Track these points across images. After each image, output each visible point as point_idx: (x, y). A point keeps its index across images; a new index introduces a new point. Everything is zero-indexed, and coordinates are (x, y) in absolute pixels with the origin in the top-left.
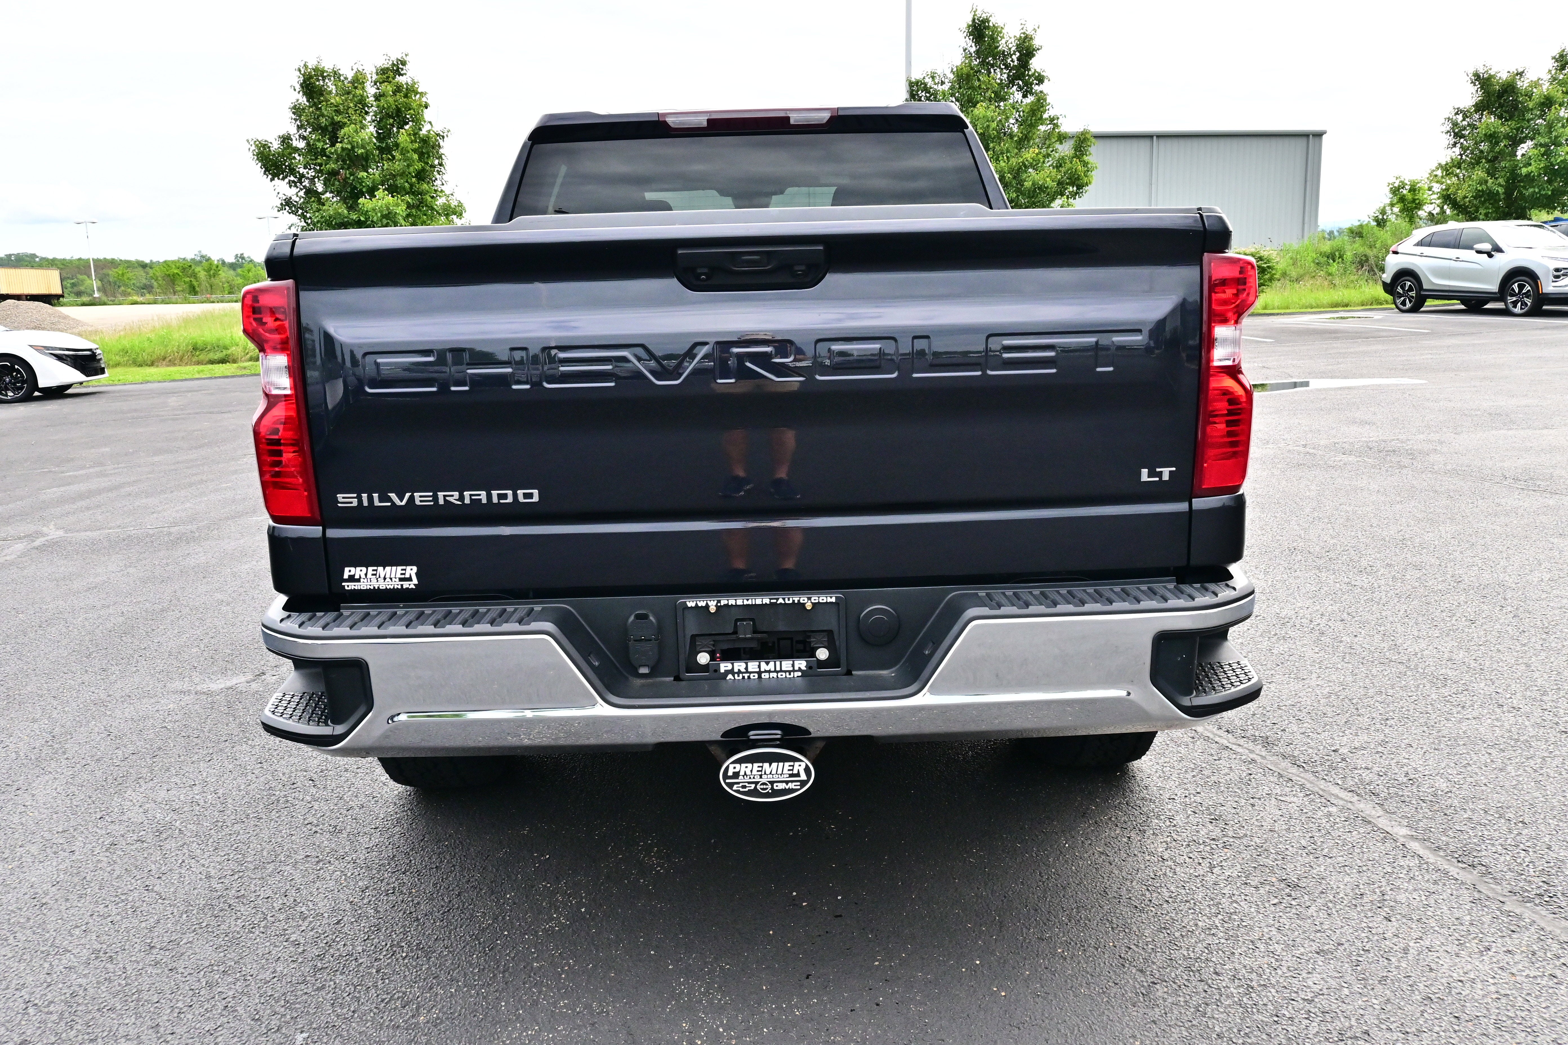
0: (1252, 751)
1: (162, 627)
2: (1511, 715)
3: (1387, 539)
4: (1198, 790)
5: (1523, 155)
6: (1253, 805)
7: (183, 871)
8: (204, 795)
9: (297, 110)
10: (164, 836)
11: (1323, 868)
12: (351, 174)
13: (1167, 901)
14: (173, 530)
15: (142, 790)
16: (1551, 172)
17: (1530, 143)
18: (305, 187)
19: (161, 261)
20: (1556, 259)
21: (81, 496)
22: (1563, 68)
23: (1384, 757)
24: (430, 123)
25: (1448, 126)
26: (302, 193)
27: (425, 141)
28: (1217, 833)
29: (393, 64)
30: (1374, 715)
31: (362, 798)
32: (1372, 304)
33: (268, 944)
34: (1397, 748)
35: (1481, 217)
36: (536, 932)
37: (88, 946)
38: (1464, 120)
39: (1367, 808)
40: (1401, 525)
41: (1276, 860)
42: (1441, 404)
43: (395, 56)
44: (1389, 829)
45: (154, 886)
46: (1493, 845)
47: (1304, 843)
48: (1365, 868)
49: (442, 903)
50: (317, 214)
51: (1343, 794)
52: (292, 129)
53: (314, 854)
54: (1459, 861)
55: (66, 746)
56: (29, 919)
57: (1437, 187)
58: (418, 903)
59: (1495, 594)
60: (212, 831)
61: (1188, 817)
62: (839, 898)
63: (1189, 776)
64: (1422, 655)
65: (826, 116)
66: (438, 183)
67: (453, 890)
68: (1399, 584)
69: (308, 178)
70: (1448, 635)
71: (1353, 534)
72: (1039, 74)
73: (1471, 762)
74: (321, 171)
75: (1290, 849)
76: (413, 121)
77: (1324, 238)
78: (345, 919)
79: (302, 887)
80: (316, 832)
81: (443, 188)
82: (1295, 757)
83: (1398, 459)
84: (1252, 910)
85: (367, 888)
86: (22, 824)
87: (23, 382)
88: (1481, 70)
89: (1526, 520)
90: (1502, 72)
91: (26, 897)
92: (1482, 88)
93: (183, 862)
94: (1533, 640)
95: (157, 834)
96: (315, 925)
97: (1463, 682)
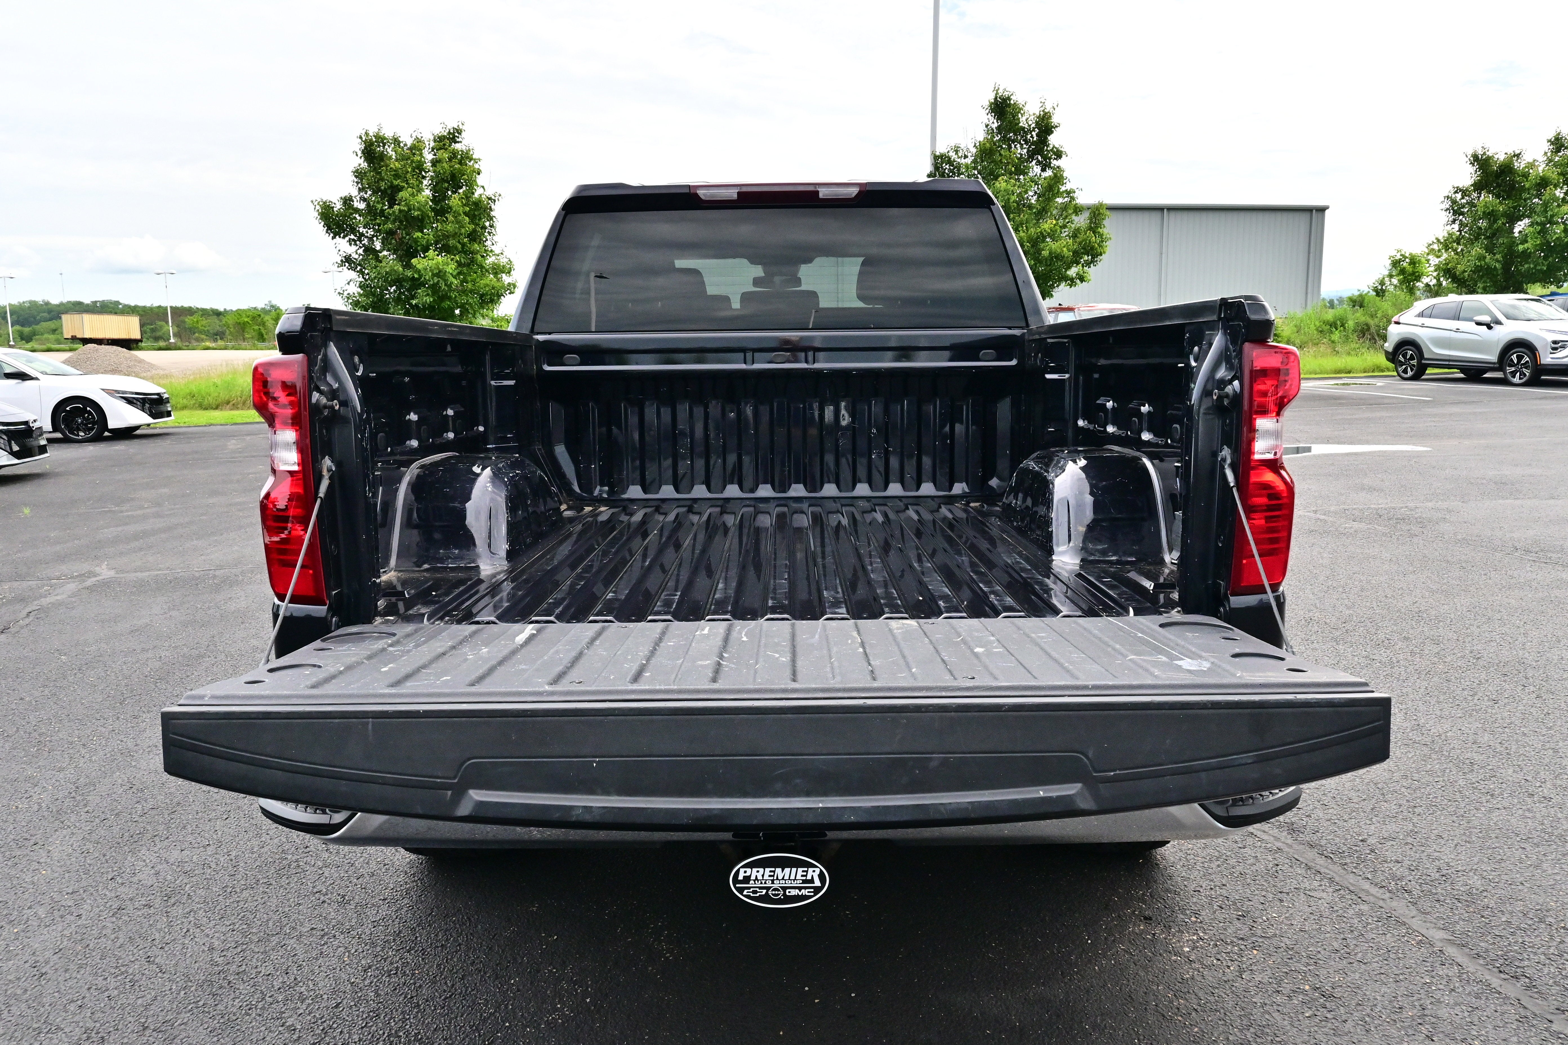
0: (1277, 839)
1: (196, 674)
2: (1543, 805)
3: (1403, 610)
4: (1224, 882)
5: (1520, 232)
6: (1281, 901)
7: (187, 942)
8: (217, 856)
9: (359, 174)
10: (173, 900)
11: (1357, 976)
12: (407, 234)
13: (1196, 1010)
14: (217, 573)
15: (156, 849)
16: (1547, 248)
17: (1526, 221)
18: (364, 245)
19: (234, 309)
20: (1554, 331)
21: (136, 537)
22: (1558, 150)
23: (1414, 849)
24: (483, 187)
25: (1447, 204)
26: (361, 251)
27: (477, 204)
28: (1245, 931)
29: (449, 133)
30: (1401, 802)
31: (373, 865)
32: (1374, 371)
33: (263, 1028)
34: (1427, 839)
35: (1480, 291)
36: (540, 1025)
37: (81, 1024)
38: (1463, 198)
39: (1400, 907)
40: (1415, 596)
41: (1308, 964)
42: (1447, 472)
43: (452, 124)
44: (1424, 931)
45: (156, 957)
46: (1535, 954)
47: (1336, 945)
48: (1401, 977)
49: (445, 987)
50: (374, 270)
51: (1374, 890)
52: (354, 192)
53: (320, 926)
54: (1500, 972)
55: (89, 798)
56: (26, 990)
57: (1434, 261)
58: (420, 986)
59: (1516, 672)
60: (221, 897)
61: (1215, 912)
62: (853, 995)
63: (1213, 865)
64: (1446, 736)
65: (854, 191)
66: (488, 243)
67: (456, 973)
68: (1418, 660)
69: (367, 237)
70: (1471, 715)
71: (1368, 604)
72: (1058, 150)
73: (1505, 858)
74: (379, 231)
75: (1323, 952)
76: (467, 185)
77: (1325, 306)
78: (345, 1002)
79: (304, 964)
80: (324, 902)
81: (493, 248)
82: (1321, 846)
83: (1408, 527)
84: (1286, 1023)
85: (370, 967)
86: (33, 883)
87: (94, 423)
88: (1480, 152)
89: (1540, 594)
90: (1499, 152)
91: (27, 965)
92: (1480, 168)
93: (188, 931)
94: (1559, 723)
95: (166, 898)
96: (313, 1008)
97: (1490, 767)
